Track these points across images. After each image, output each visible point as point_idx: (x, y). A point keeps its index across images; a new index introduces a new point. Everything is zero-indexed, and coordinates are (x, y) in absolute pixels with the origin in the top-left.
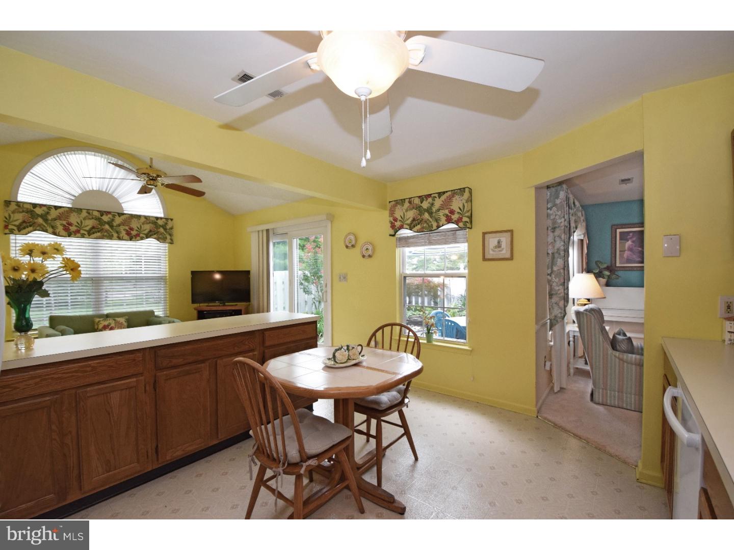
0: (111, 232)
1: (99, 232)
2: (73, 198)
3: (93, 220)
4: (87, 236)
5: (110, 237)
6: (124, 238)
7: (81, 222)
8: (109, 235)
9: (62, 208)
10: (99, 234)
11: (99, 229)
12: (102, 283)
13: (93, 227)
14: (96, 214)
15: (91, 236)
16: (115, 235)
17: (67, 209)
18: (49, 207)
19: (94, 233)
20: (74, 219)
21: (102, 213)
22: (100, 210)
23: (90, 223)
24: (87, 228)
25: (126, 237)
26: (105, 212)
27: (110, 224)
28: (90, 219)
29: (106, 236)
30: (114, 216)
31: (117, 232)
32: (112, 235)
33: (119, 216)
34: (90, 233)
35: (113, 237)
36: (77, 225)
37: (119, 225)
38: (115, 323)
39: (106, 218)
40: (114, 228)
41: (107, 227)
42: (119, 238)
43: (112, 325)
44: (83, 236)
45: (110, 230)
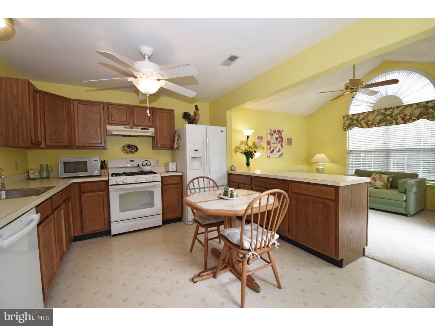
0: (391, 120)
1: (384, 122)
2: (373, 105)
3: (381, 115)
4: (377, 125)
5: (391, 124)
6: (400, 123)
7: (374, 118)
8: (390, 123)
9: (365, 113)
10: (384, 123)
11: (384, 120)
12: (391, 153)
13: (381, 120)
14: (383, 111)
15: (379, 126)
16: (394, 122)
17: (368, 113)
18: (359, 114)
19: (381, 123)
20: (370, 117)
21: (386, 110)
22: (385, 108)
23: (378, 118)
24: (377, 121)
25: (401, 122)
26: (388, 108)
27: (391, 115)
28: (379, 115)
29: (388, 124)
30: (393, 110)
31: (395, 120)
32: (392, 122)
33: (397, 109)
34: (379, 124)
35: (393, 123)
36: (372, 120)
37: (397, 115)
38: (379, 177)
39: (388, 112)
40: (394, 117)
41: (389, 118)
42: (397, 123)
43: (376, 178)
44: (375, 126)
45: (391, 119)
